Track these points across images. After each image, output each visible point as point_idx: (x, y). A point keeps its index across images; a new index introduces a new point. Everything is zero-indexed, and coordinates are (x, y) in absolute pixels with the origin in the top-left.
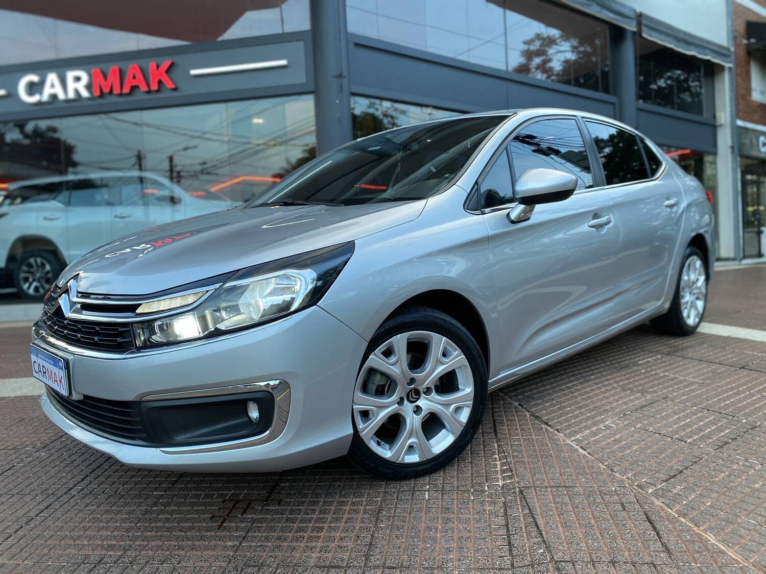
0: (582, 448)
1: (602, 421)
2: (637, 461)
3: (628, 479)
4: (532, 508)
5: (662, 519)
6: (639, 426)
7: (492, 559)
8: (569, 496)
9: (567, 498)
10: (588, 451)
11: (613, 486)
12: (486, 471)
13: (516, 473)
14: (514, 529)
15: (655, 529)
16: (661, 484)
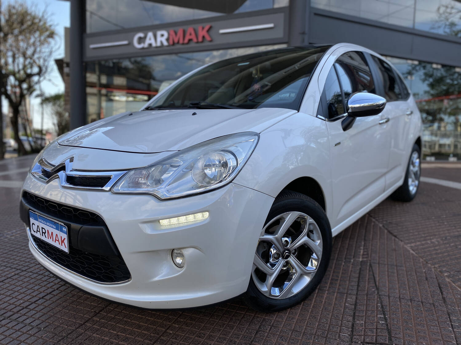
0: (413, 250)
1: (430, 239)
2: (444, 260)
3: (435, 267)
4: (374, 272)
5: (447, 287)
6: (452, 244)
7: (347, 290)
8: (397, 270)
10: (416, 252)
11: (424, 269)
12: (354, 254)
13: (370, 257)
14: (362, 280)
15: (441, 290)
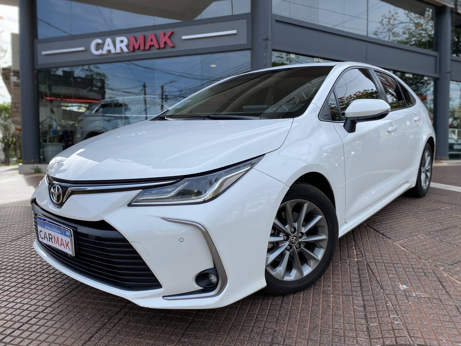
0: (403, 247)
1: (416, 235)
2: (435, 255)
3: (429, 262)
4: (373, 272)
5: (447, 281)
6: (438, 239)
7: (352, 292)
8: (394, 267)
9: (393, 268)
10: (406, 248)
11: (420, 265)
12: (348, 254)
13: (365, 256)
14: (363, 280)
16: (448, 266)
